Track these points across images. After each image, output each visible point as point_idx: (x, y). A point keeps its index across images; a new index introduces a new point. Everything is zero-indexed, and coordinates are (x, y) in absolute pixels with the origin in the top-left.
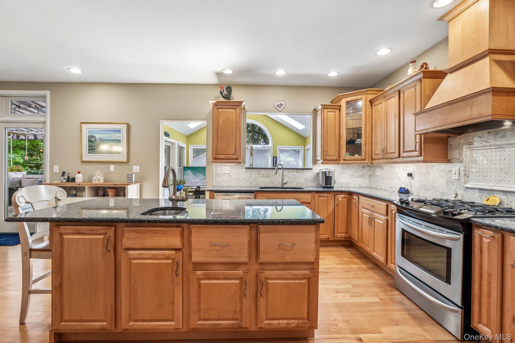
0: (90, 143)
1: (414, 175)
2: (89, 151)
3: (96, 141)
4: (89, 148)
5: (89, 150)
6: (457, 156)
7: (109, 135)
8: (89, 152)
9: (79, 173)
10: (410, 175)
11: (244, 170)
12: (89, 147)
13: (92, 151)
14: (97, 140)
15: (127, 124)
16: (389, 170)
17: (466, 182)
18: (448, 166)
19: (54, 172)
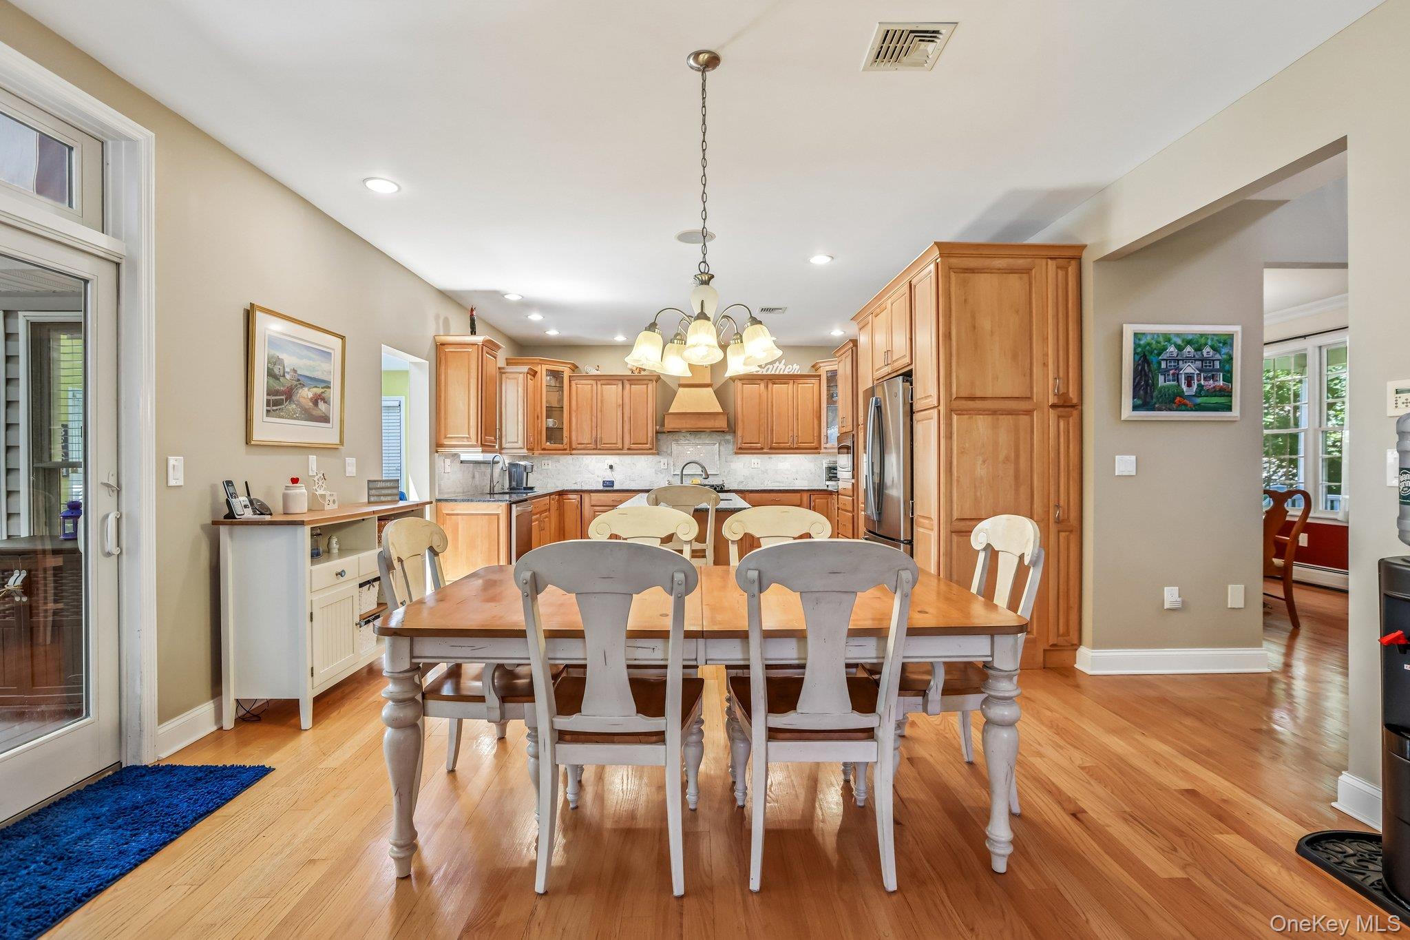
0: (272, 381)
1: (614, 466)
2: (269, 408)
3: (284, 376)
4: (269, 398)
5: (268, 404)
6: (665, 450)
7: (311, 363)
8: (268, 411)
9: (295, 481)
10: (611, 467)
11: (459, 464)
12: (268, 394)
13: (275, 408)
14: (286, 374)
15: (343, 338)
16: (570, 462)
17: (674, 470)
18: (657, 458)
19: (172, 483)
